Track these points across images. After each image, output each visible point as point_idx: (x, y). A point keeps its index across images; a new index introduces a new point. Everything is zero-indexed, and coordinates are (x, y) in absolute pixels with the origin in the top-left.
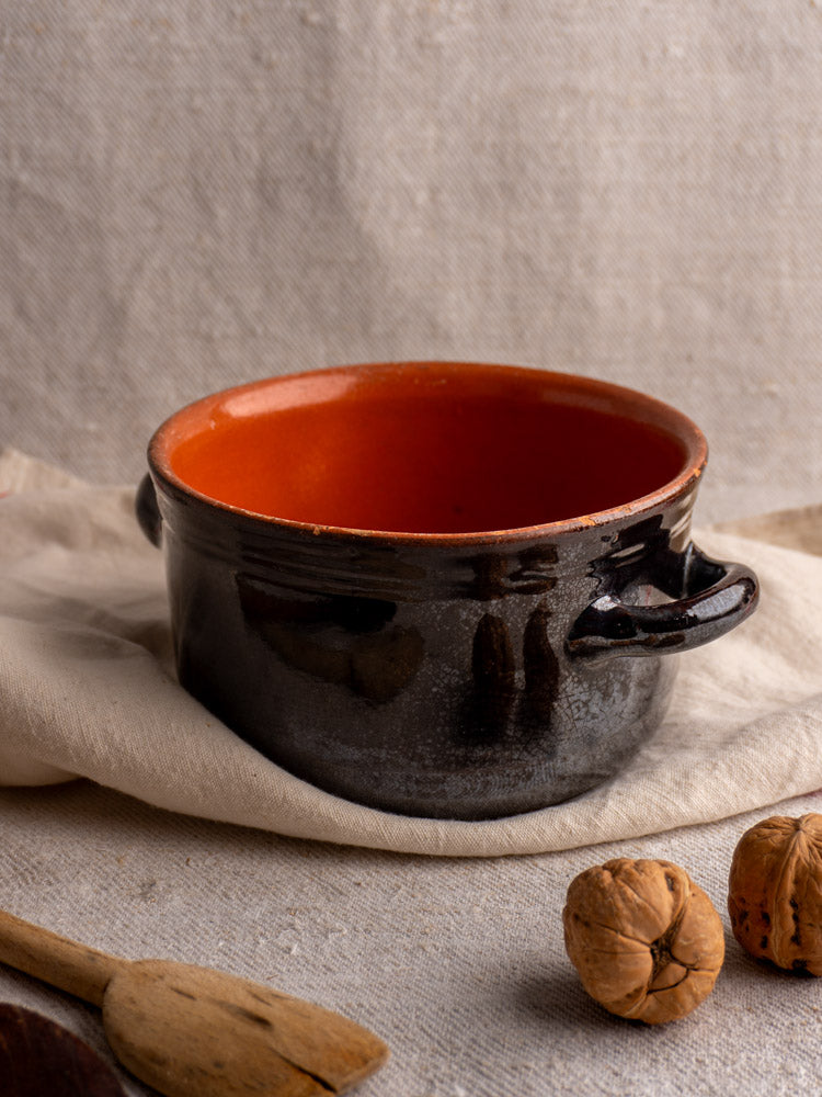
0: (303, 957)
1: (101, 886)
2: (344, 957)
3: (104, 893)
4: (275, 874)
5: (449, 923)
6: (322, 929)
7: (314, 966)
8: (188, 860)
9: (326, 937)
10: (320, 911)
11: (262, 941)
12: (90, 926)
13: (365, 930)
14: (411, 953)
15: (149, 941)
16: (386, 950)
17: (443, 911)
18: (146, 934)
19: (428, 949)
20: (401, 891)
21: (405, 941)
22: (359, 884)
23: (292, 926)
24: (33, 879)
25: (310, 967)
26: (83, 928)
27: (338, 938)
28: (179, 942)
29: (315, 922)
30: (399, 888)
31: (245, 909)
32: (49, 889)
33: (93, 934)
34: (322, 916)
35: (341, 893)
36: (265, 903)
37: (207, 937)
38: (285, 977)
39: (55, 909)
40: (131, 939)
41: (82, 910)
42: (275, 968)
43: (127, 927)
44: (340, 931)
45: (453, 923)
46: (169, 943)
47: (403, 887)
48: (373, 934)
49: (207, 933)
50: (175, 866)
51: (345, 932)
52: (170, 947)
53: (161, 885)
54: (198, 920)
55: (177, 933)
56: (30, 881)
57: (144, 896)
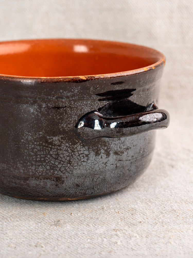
0: (123, 245)
1: (38, 222)
2: (139, 246)
3: (39, 224)
4: (106, 218)
5: (180, 235)
6: (129, 237)
7: (127, 248)
8: (71, 213)
9: (131, 239)
10: (127, 231)
11: (105, 240)
12: (36, 234)
13: (146, 237)
14: (166, 244)
15: (59, 239)
16: (155, 243)
17: (176, 231)
18: (58, 237)
19: (172, 243)
20: (158, 225)
21: (163, 240)
22: (141, 222)
23: (117, 235)
24: (11, 220)
25: (126, 248)
26: (33, 235)
27: (135, 239)
28: (72, 239)
29: (125, 234)
30: (157, 223)
31: (96, 230)
32: (17, 223)
33: (37, 237)
34: (128, 232)
35: (134, 225)
36: (104, 227)
37: (82, 238)
38: (116, 251)
39: (21, 229)
40: (52, 238)
41: (32, 230)
42: (112, 248)
43: (50, 235)
44: (136, 237)
45: (181, 235)
46: (68, 240)
47: (159, 223)
48: (150, 238)
49: (82, 236)
50: (66, 216)
51: (138, 237)
52: (68, 241)
53: (62, 222)
54: (78, 233)
55: (71, 237)
56: (9, 220)
57: (55, 225)
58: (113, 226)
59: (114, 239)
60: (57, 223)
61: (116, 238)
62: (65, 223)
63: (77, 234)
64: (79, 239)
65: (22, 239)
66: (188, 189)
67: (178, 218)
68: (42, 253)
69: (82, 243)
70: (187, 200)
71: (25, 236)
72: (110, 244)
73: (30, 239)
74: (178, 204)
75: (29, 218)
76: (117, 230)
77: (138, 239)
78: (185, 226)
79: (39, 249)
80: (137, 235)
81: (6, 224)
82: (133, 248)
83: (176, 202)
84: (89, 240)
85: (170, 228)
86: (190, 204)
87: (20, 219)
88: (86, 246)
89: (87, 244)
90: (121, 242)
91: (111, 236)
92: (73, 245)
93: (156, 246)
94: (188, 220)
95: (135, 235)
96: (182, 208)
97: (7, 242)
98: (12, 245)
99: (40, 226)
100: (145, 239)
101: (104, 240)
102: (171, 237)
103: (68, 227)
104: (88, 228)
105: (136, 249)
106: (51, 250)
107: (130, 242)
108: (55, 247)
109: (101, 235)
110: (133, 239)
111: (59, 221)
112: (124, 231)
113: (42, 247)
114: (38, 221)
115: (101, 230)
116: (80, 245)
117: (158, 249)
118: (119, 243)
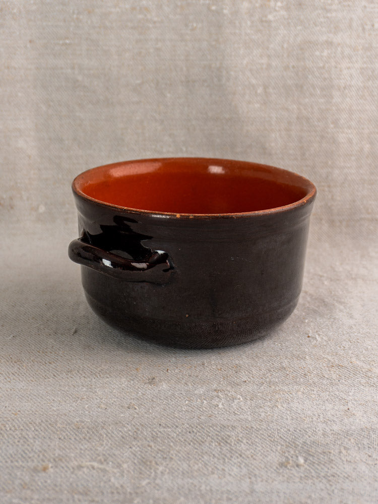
58: (215, 386)
59: (215, 402)
60: (152, 381)
61: (217, 400)
62: (160, 381)
63: (173, 395)
64: (176, 400)
65: (113, 399)
66: (301, 341)
67: (287, 377)
68: (136, 416)
69: (179, 405)
70: (299, 355)
71: (117, 396)
72: (210, 408)
73: (122, 399)
74: (289, 360)
75: (120, 374)
76: (219, 390)
77: (241, 401)
78: (295, 387)
79: (131, 411)
80: (240, 397)
81: (94, 380)
82: (236, 412)
83: (286, 358)
84: (187, 402)
85: (277, 388)
86: (302, 361)
87: (110, 376)
88: (184, 409)
89: (185, 407)
90: (223, 405)
91: (212, 398)
92: (169, 408)
93: (261, 410)
94: (298, 380)
95: (239, 396)
96: (293, 366)
97: (97, 402)
98: (103, 406)
99: (133, 384)
100: (249, 402)
101: (203, 402)
102: (279, 400)
103: (164, 386)
104: (186, 388)
105: (238, 413)
106: (145, 413)
107: (233, 405)
108: (149, 409)
109: (200, 396)
110: (236, 401)
111: (154, 378)
112: (226, 392)
113: (135, 409)
114: (130, 377)
115: (201, 391)
116: (178, 407)
117: (263, 414)
118: (220, 406)
